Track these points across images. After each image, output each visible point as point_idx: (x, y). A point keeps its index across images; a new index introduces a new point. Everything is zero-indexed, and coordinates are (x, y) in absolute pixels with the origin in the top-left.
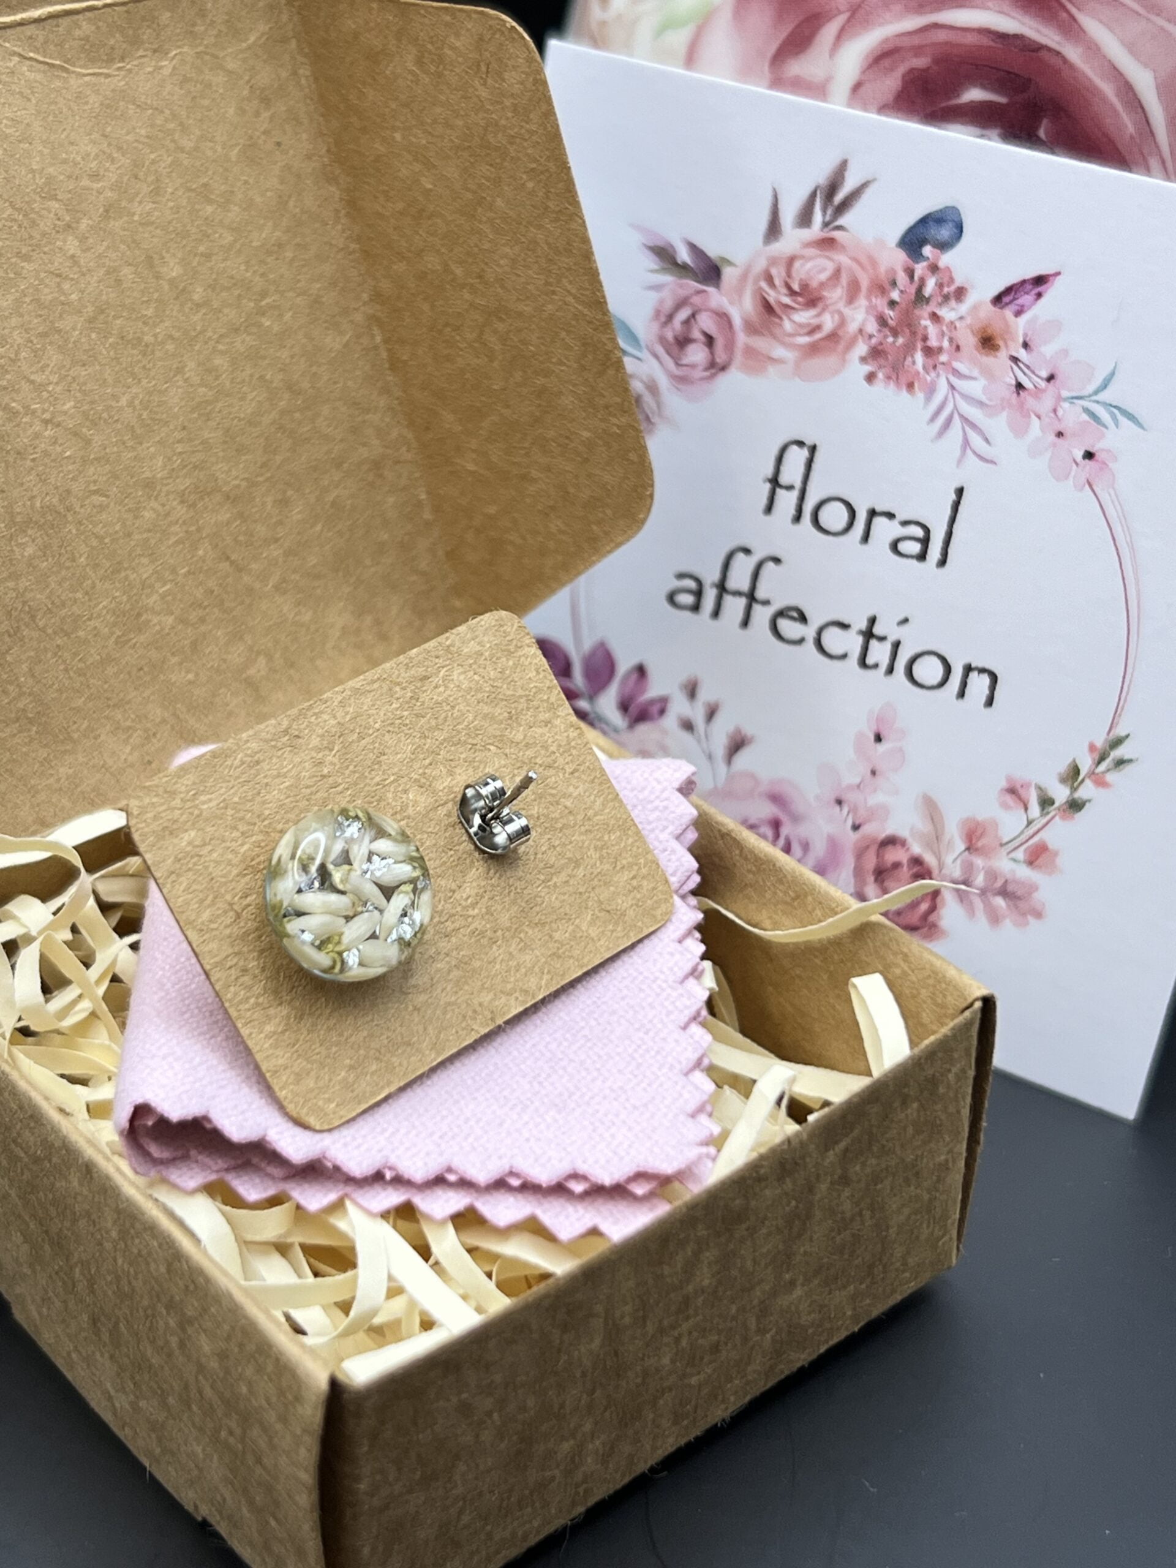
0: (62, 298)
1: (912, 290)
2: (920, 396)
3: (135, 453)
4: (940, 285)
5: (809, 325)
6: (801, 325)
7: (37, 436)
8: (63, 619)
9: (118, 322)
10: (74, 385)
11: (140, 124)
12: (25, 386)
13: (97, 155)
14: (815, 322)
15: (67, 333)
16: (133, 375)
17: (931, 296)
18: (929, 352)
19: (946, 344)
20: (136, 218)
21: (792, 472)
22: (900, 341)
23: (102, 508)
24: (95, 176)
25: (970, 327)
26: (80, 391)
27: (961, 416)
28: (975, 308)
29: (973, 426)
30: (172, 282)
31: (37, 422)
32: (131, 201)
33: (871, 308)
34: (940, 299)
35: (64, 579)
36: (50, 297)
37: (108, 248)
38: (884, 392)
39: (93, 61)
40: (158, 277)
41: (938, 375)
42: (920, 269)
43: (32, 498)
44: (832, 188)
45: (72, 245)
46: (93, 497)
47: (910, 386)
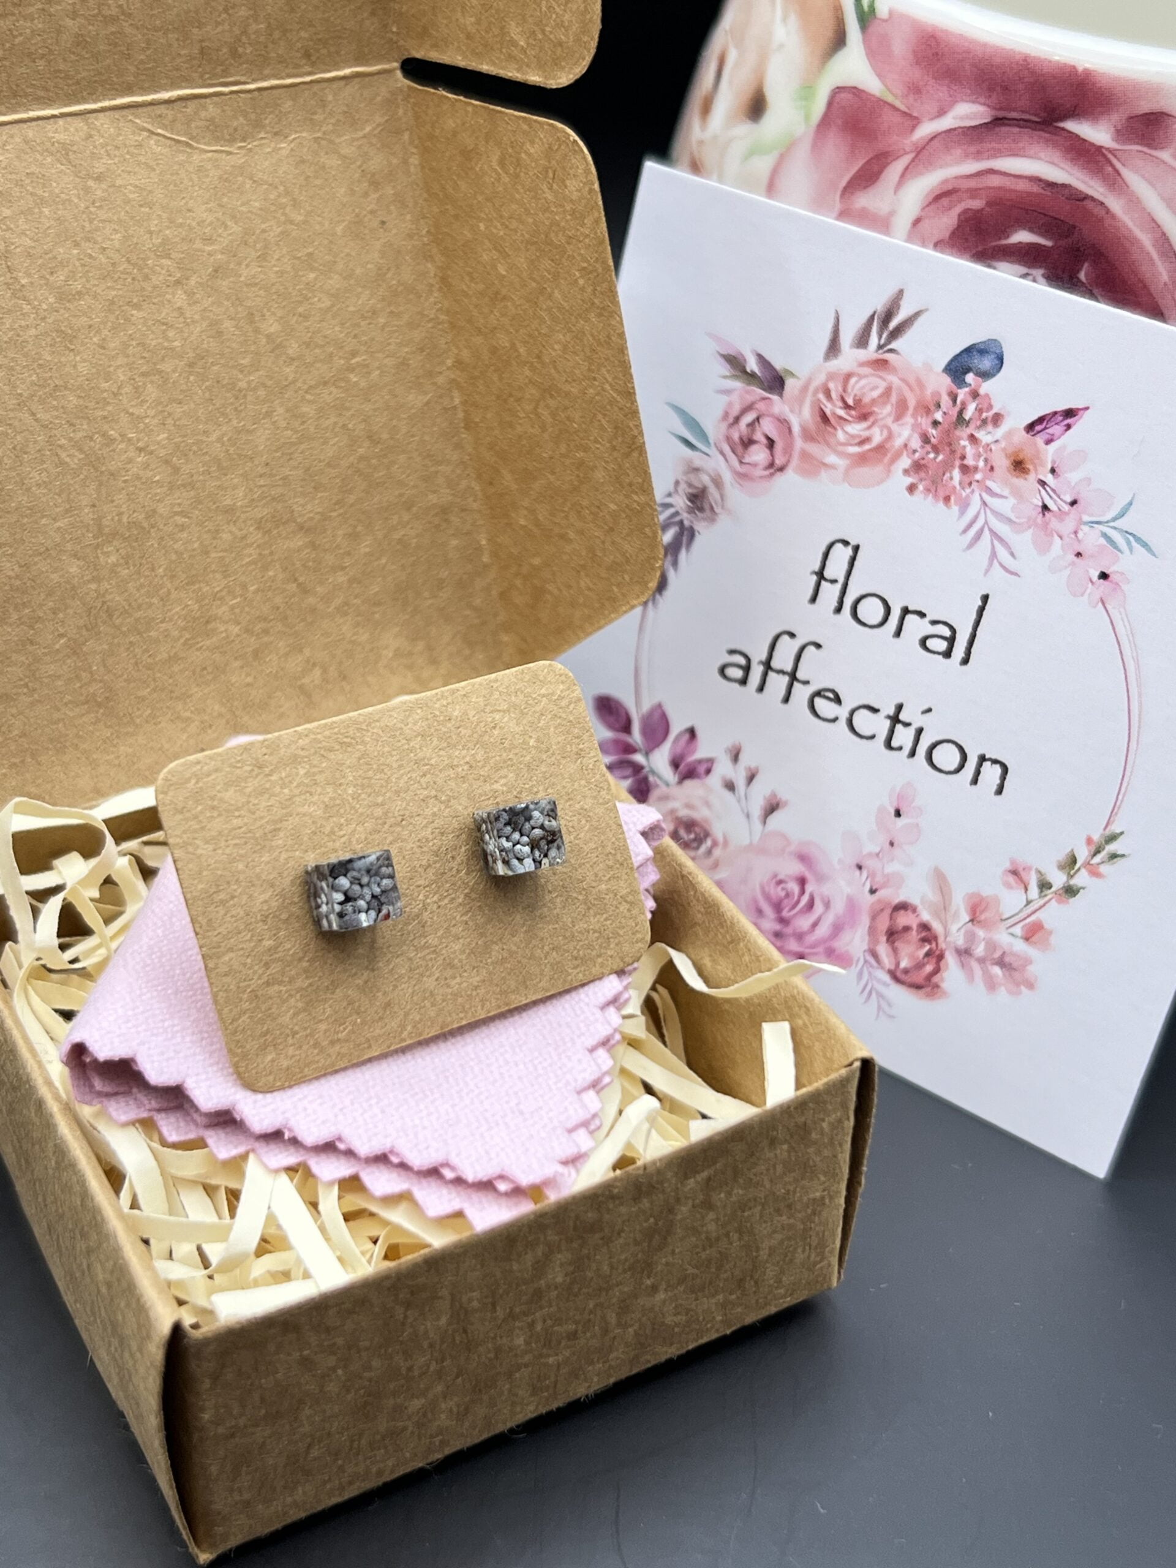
0: (166, 344)
1: (954, 412)
2: (955, 509)
3: (218, 483)
4: (980, 411)
5: (859, 436)
6: (853, 436)
7: (130, 461)
8: (137, 620)
9: (215, 368)
10: (170, 421)
11: (254, 198)
12: (124, 419)
13: (211, 224)
14: (866, 434)
15: (168, 373)
16: (223, 414)
17: (971, 419)
18: (965, 469)
19: (981, 464)
20: (242, 279)
21: (836, 568)
22: (941, 457)
23: (183, 527)
24: (208, 240)
25: (1004, 450)
26: (174, 425)
27: (991, 530)
28: (1009, 434)
29: (1001, 540)
30: (268, 336)
31: (131, 448)
32: (240, 264)
33: (915, 426)
34: (979, 423)
35: (142, 586)
36: (154, 343)
37: (213, 303)
38: (923, 502)
39: (217, 140)
40: (257, 331)
41: (973, 491)
42: (962, 394)
43: (120, 514)
44: (888, 316)
45: (180, 298)
46: (176, 518)
47: (947, 499)
